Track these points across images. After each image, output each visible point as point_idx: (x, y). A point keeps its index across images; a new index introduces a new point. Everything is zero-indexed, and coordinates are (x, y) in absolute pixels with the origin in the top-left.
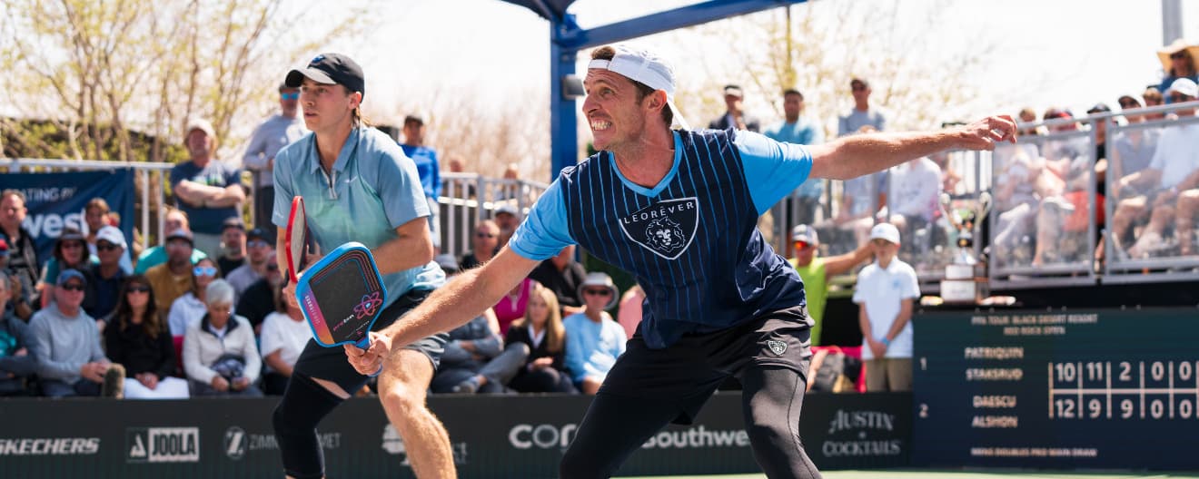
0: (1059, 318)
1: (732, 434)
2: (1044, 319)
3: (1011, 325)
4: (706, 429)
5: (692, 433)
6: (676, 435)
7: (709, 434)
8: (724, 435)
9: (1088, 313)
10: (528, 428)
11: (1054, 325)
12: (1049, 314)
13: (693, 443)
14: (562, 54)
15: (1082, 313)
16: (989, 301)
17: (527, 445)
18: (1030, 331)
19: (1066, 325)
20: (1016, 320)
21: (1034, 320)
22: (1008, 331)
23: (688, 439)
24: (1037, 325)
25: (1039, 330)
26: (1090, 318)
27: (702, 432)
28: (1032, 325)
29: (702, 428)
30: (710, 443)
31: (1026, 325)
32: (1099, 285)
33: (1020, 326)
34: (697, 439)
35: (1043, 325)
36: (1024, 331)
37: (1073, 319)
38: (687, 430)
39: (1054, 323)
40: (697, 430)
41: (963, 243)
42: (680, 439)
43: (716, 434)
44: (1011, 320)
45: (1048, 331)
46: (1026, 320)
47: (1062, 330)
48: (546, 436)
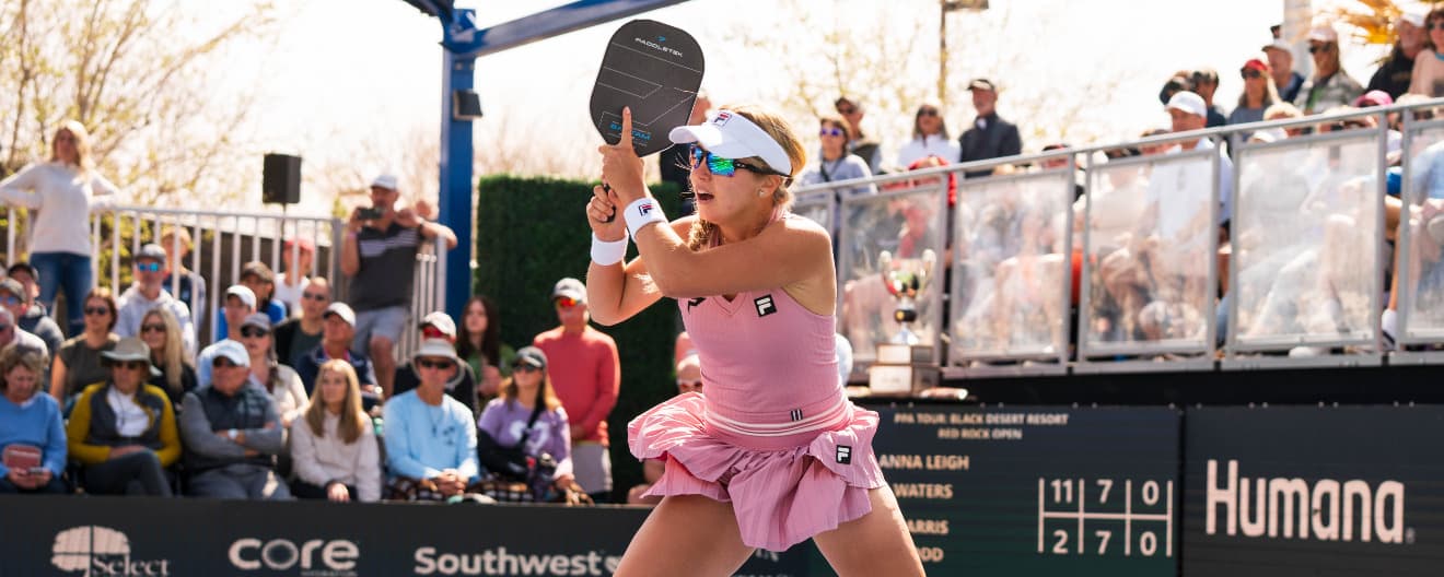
0: (1016, 418)
1: (546, 559)
2: (992, 419)
3: (948, 425)
4: (508, 552)
5: (489, 557)
6: (465, 559)
7: (513, 559)
8: (534, 560)
9: (1054, 413)
10: (254, 543)
11: (1007, 427)
12: (1000, 412)
13: (490, 570)
14: (454, 62)
15: (1047, 413)
16: (926, 394)
17: (255, 565)
18: (975, 434)
19: (1024, 427)
20: (954, 419)
21: (979, 419)
22: (942, 433)
23: (483, 563)
24: (984, 426)
25: (986, 434)
26: (1059, 419)
27: (503, 556)
28: (976, 427)
29: (502, 551)
30: (514, 570)
31: (969, 426)
32: (1070, 376)
33: (959, 427)
34: (495, 565)
35: (992, 427)
36: (966, 434)
37: (1033, 419)
38: (481, 553)
39: (1007, 425)
40: (495, 552)
41: (901, 315)
42: (471, 565)
43: (522, 559)
44: (948, 419)
45: (999, 434)
46: (968, 419)
47: (1018, 434)
48: (280, 555)
